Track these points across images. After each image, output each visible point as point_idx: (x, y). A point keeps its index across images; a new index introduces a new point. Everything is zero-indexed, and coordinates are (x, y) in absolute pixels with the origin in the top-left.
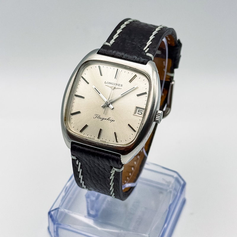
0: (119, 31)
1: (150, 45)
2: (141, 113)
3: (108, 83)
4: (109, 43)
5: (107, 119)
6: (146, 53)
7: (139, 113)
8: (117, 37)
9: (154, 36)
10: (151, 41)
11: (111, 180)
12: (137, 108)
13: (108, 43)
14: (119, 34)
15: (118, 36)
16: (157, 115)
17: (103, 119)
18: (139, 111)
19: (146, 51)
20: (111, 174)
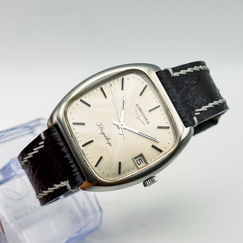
0: (189, 70)
1: (204, 111)
2: (139, 163)
3: (139, 108)
4: (174, 72)
5: (106, 138)
6: (195, 116)
7: (138, 161)
8: (184, 75)
9: (214, 105)
10: (207, 108)
11: (54, 187)
12: (141, 155)
13: (172, 72)
14: (187, 73)
15: (186, 73)
16: (151, 180)
17: (103, 134)
18: (140, 160)
19: (196, 114)
20: (60, 184)
